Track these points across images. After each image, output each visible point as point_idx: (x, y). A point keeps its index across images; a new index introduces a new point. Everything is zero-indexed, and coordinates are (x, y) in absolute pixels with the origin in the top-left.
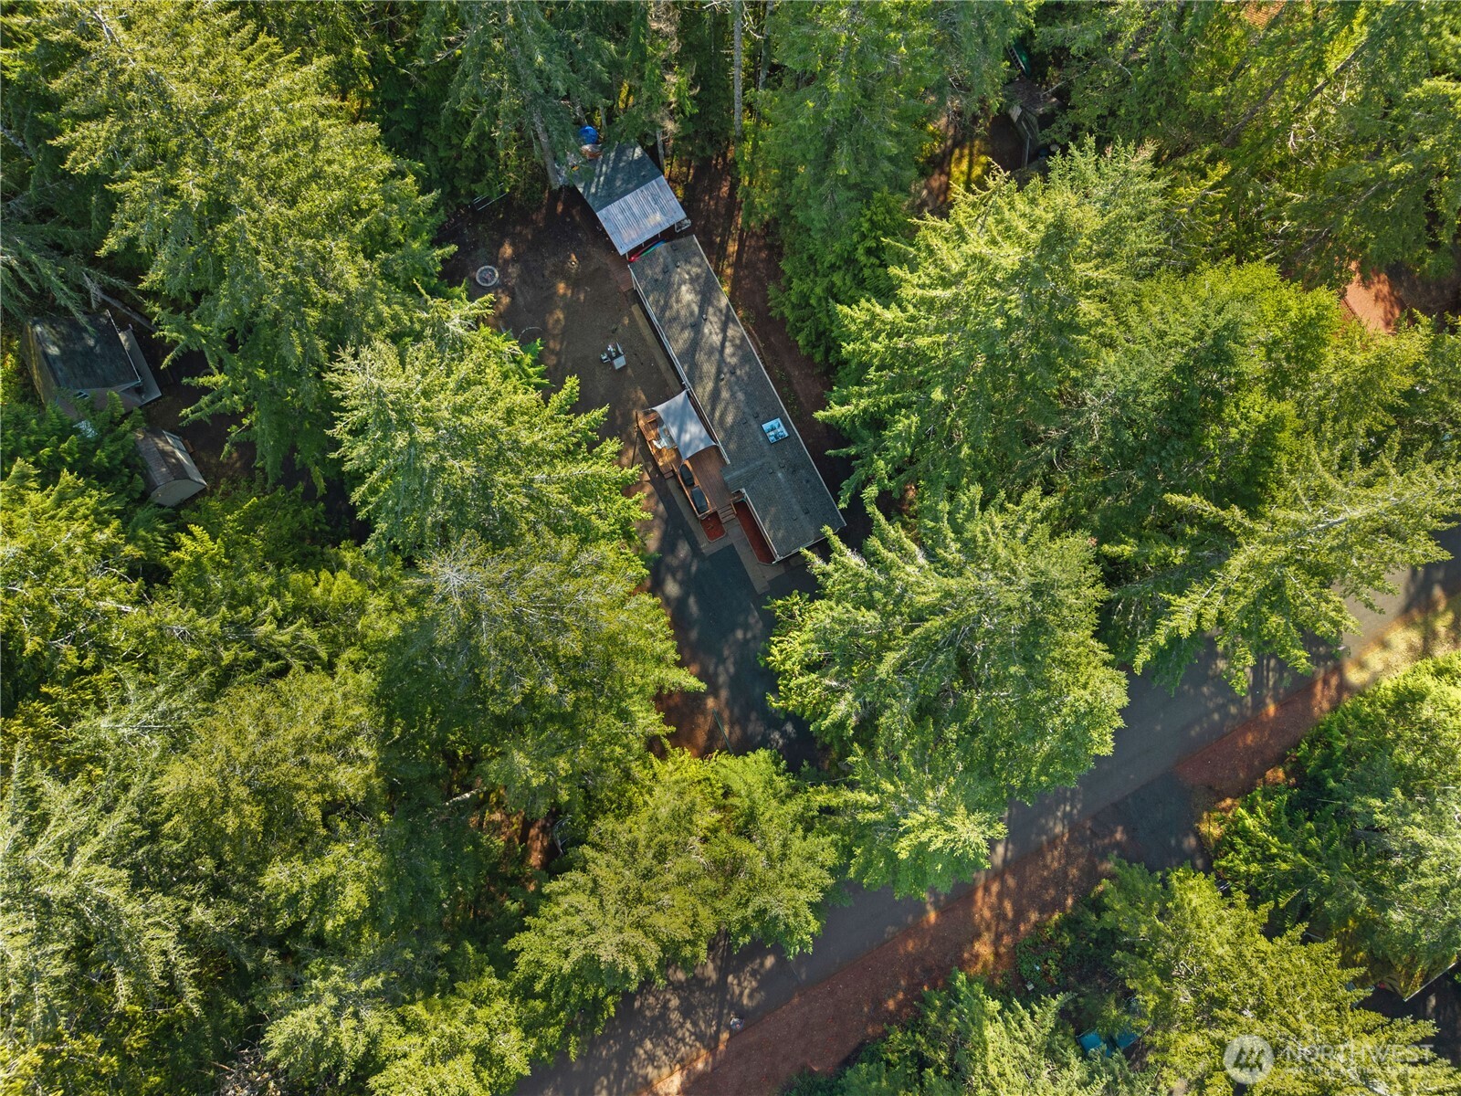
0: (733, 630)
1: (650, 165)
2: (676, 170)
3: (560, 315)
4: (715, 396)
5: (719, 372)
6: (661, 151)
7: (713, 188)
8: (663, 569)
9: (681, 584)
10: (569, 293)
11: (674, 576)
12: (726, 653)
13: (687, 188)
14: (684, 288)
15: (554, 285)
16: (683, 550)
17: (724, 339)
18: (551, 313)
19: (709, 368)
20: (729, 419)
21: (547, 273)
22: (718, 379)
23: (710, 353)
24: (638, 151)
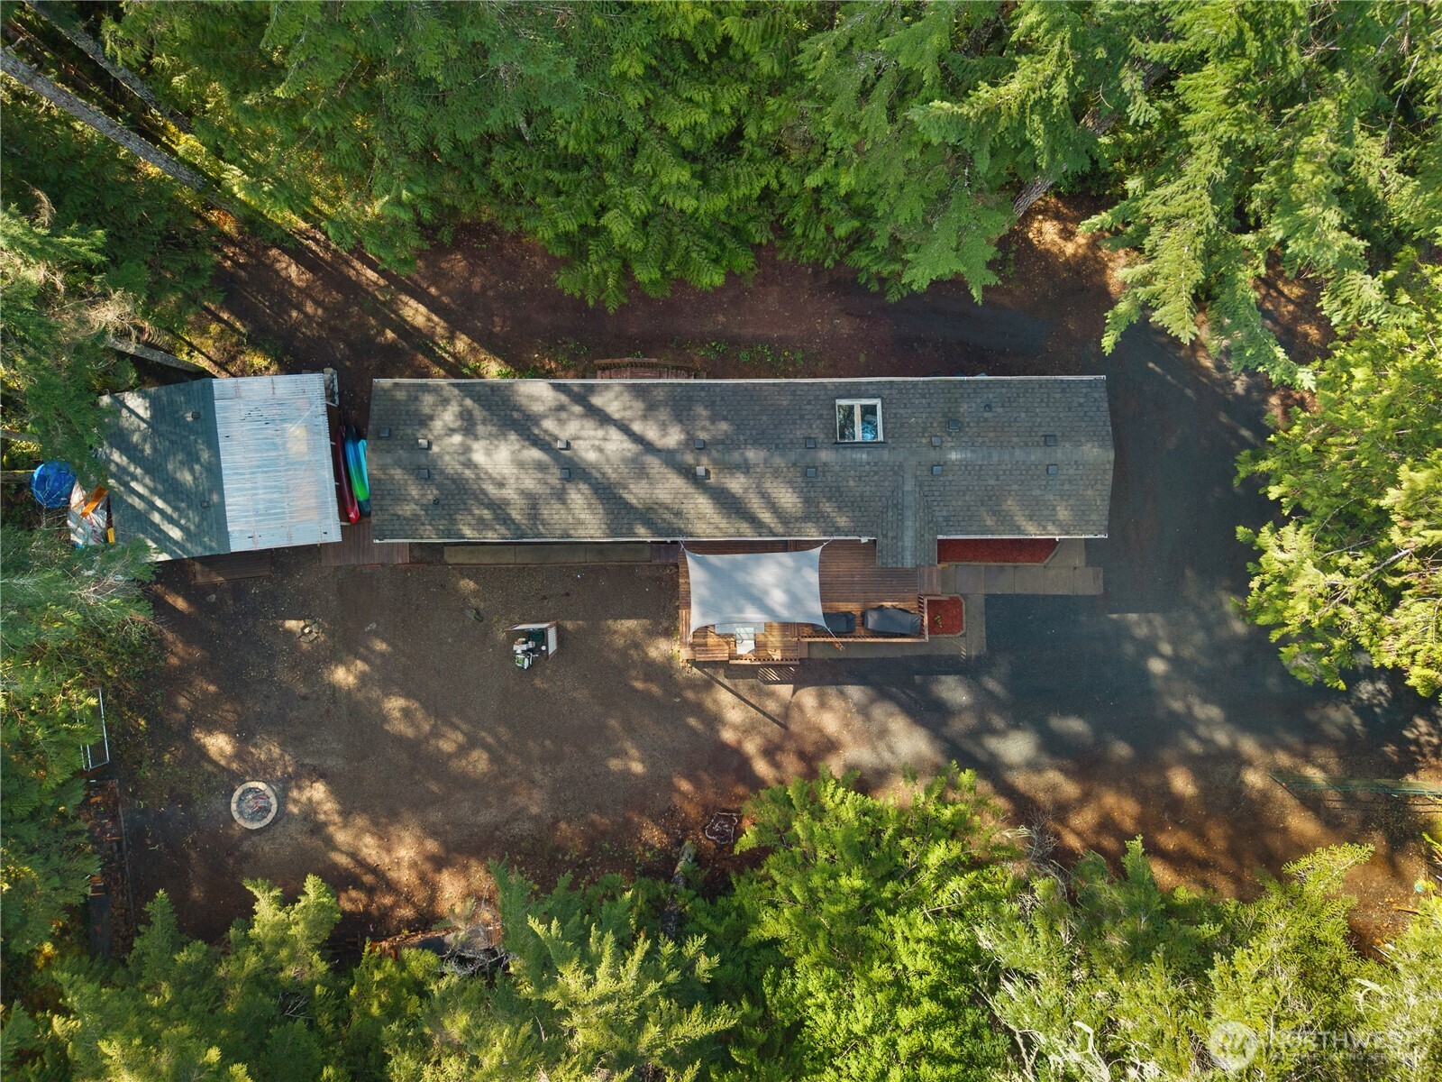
0: (1145, 675)
1: (177, 394)
2: (209, 346)
3: (395, 704)
4: (729, 504)
5: (688, 473)
6: (157, 357)
7: (282, 293)
8: (969, 745)
9: (1015, 725)
10: (360, 666)
11: (994, 732)
12: (1177, 706)
13: (255, 343)
14: (479, 457)
15: (334, 689)
16: (954, 692)
17: (624, 428)
18: (385, 719)
19: (667, 488)
20: (788, 499)
21: (302, 689)
22: (698, 482)
23: (641, 472)
24: (134, 401)
